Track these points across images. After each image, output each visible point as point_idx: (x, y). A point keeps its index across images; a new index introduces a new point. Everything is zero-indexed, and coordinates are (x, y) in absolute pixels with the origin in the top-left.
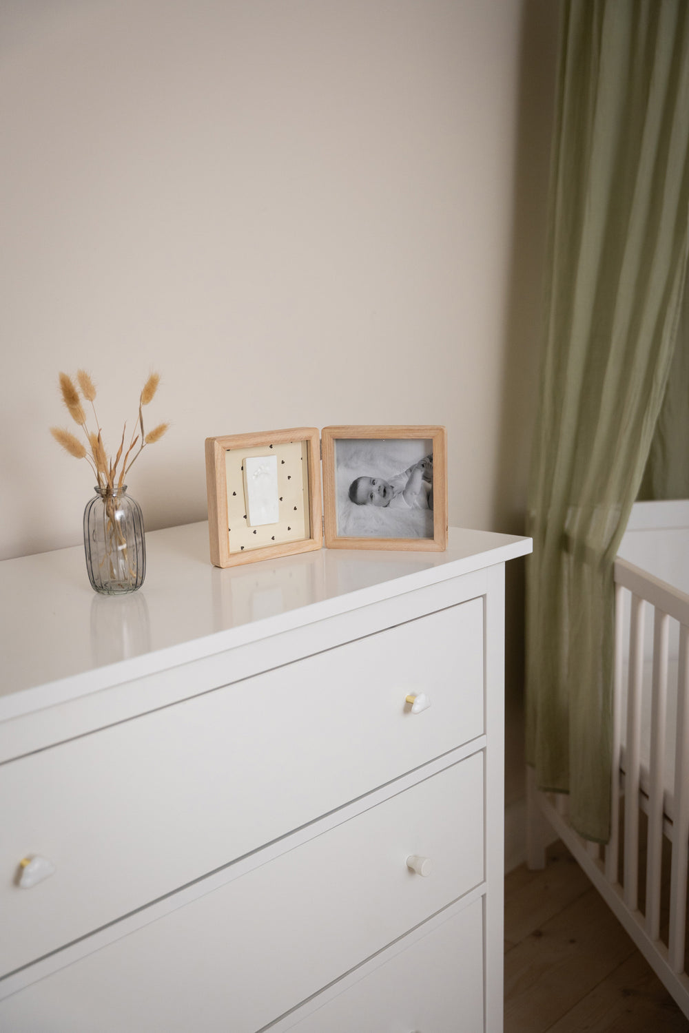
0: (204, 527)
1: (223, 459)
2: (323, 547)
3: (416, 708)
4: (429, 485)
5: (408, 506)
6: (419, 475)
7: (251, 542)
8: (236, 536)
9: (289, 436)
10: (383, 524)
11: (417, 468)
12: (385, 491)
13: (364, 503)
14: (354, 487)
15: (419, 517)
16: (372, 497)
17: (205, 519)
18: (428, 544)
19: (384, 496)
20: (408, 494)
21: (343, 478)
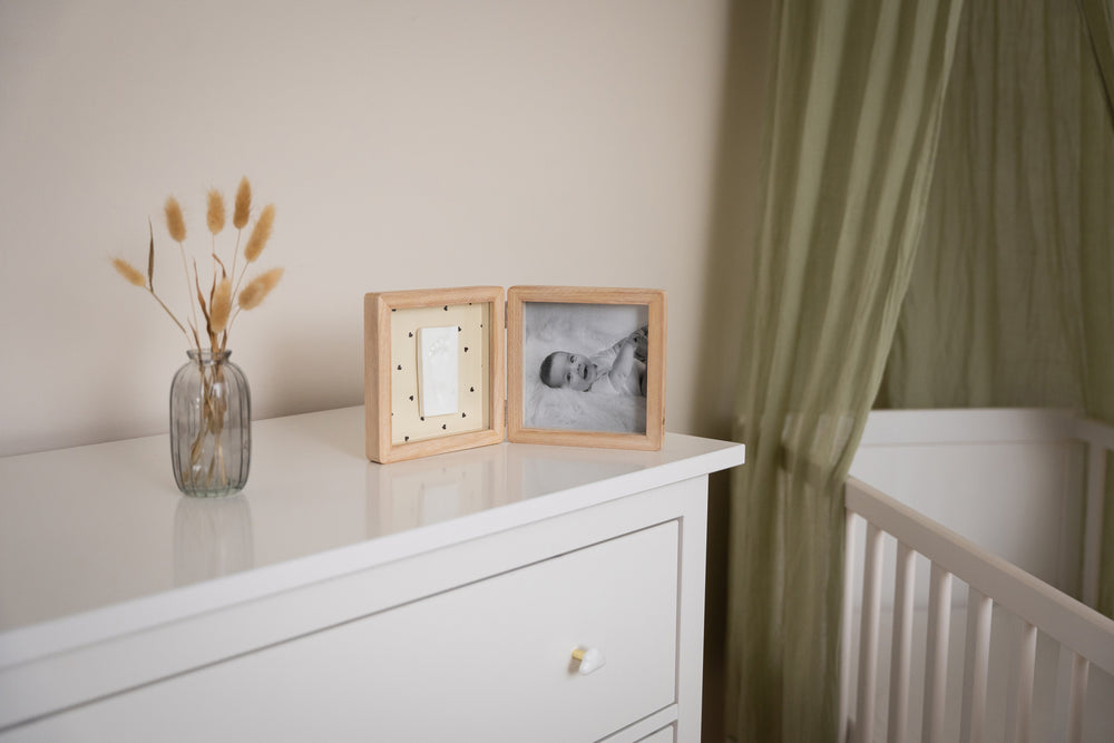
0: (360, 412)
1: (388, 322)
2: (505, 441)
3: (585, 667)
4: (642, 365)
5: (614, 391)
6: (630, 352)
7: (418, 431)
8: (400, 422)
9: (469, 296)
10: (582, 413)
11: (628, 342)
12: (586, 370)
13: (559, 386)
14: (547, 364)
15: (628, 406)
16: (569, 378)
17: (361, 403)
18: (639, 440)
19: (585, 377)
20: (616, 376)
21: (533, 353)
